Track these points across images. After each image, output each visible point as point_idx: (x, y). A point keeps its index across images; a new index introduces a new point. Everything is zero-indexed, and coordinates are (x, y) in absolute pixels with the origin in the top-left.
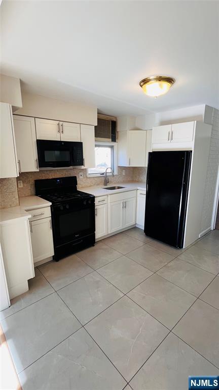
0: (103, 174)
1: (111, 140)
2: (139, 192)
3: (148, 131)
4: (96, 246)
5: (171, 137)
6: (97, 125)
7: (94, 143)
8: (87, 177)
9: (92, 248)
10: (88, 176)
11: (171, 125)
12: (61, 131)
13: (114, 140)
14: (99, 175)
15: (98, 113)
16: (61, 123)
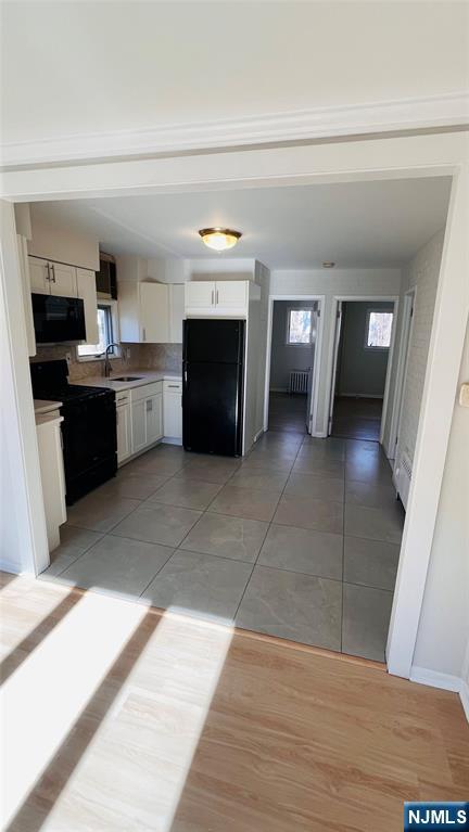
0: (99, 356)
1: (110, 296)
2: (166, 384)
3: (171, 286)
4: (119, 475)
5: (215, 299)
6: (98, 270)
7: (95, 302)
8: (77, 361)
9: (114, 480)
10: (81, 360)
11: (213, 283)
12: (52, 277)
13: (115, 297)
14: (93, 359)
15: (101, 252)
16: (51, 264)
